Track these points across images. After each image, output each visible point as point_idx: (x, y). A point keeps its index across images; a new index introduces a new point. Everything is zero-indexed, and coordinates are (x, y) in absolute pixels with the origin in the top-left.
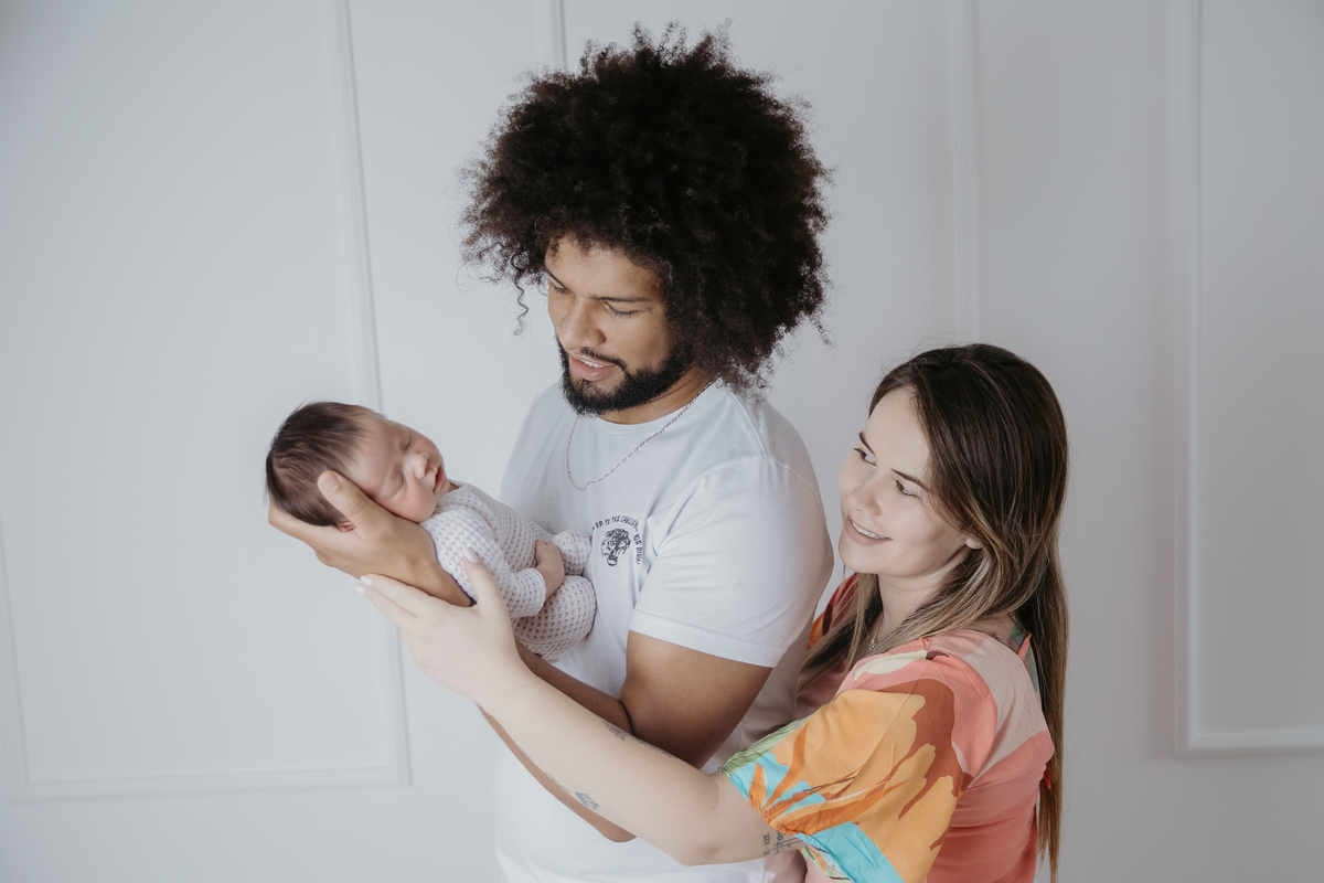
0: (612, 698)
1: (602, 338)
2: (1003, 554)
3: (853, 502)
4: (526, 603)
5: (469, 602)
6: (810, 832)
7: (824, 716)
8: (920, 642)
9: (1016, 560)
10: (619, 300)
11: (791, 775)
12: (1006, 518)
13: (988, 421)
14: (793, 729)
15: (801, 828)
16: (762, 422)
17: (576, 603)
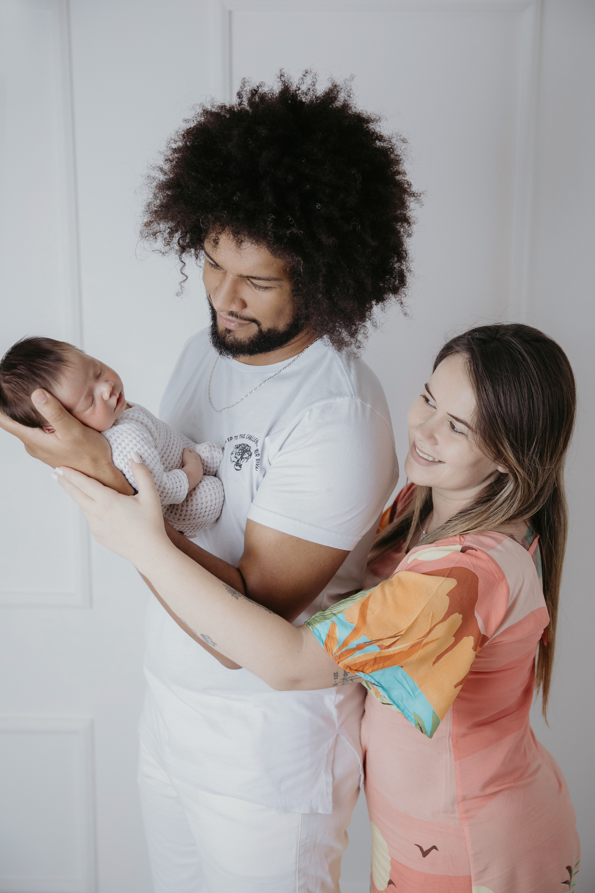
0: (233, 567)
1: (244, 305)
2: (524, 480)
3: (418, 436)
4: (173, 495)
5: (133, 492)
6: (368, 671)
7: (383, 588)
8: (457, 538)
9: (532, 485)
10: (259, 279)
11: (356, 631)
12: (528, 454)
13: (520, 383)
14: (359, 597)
15: (361, 669)
16: (353, 371)
17: (209, 496)
